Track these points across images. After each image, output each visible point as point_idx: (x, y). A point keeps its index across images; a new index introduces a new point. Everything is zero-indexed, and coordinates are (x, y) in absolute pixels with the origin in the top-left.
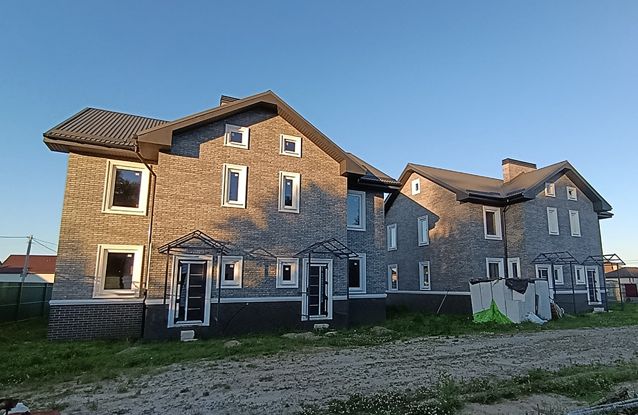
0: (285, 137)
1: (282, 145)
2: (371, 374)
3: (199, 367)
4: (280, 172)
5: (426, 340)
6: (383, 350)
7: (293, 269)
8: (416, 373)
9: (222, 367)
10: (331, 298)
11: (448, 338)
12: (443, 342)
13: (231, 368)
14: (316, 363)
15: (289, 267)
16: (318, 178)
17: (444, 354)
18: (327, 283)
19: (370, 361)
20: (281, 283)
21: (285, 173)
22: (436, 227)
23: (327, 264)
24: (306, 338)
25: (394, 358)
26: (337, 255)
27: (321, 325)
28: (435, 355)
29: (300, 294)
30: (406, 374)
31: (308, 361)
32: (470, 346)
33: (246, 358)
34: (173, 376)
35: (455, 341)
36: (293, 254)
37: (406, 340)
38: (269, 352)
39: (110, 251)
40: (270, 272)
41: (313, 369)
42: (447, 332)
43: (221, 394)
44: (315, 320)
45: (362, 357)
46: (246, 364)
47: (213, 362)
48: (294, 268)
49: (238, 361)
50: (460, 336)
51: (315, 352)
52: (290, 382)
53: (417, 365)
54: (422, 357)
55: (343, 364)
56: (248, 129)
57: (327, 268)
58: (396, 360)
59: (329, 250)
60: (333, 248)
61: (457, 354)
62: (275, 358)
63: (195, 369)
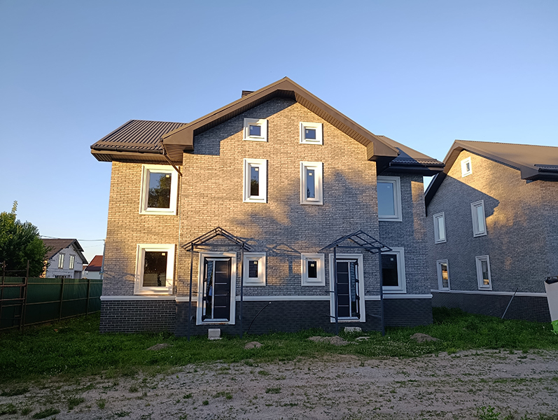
0: (305, 124)
1: (301, 133)
2: (398, 396)
3: (211, 369)
4: (301, 162)
5: (482, 354)
6: (420, 364)
7: (318, 265)
8: (459, 399)
9: (234, 372)
10: (363, 298)
11: (512, 353)
12: (505, 359)
13: (242, 374)
14: (334, 375)
15: (315, 263)
16: (342, 165)
17: (504, 375)
18: (358, 281)
19: (401, 378)
20: (306, 281)
21: (306, 163)
22: (495, 213)
23: (357, 259)
24: (332, 342)
25: (433, 375)
26: (368, 250)
27: (351, 329)
28: (491, 376)
29: (327, 293)
30: (446, 400)
31: (327, 372)
32: (544, 366)
33: (260, 362)
34: (183, 379)
35: (523, 358)
36: (318, 249)
37: (454, 353)
38: (286, 358)
39: (147, 250)
40: (295, 269)
41: (329, 382)
42: (512, 345)
43: (220, 406)
44: (345, 323)
45: (392, 371)
46: (258, 370)
47: (226, 365)
48: (320, 265)
49: (252, 366)
50: (532, 351)
51: (337, 361)
52: (298, 397)
53: (462, 388)
54: (471, 378)
55: (367, 380)
56: (266, 120)
57: (357, 264)
58: (434, 379)
59: (358, 244)
60: (363, 242)
61: (522, 376)
62: (290, 366)
63: (206, 372)
